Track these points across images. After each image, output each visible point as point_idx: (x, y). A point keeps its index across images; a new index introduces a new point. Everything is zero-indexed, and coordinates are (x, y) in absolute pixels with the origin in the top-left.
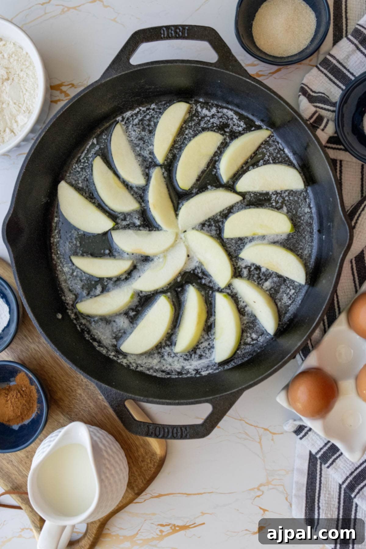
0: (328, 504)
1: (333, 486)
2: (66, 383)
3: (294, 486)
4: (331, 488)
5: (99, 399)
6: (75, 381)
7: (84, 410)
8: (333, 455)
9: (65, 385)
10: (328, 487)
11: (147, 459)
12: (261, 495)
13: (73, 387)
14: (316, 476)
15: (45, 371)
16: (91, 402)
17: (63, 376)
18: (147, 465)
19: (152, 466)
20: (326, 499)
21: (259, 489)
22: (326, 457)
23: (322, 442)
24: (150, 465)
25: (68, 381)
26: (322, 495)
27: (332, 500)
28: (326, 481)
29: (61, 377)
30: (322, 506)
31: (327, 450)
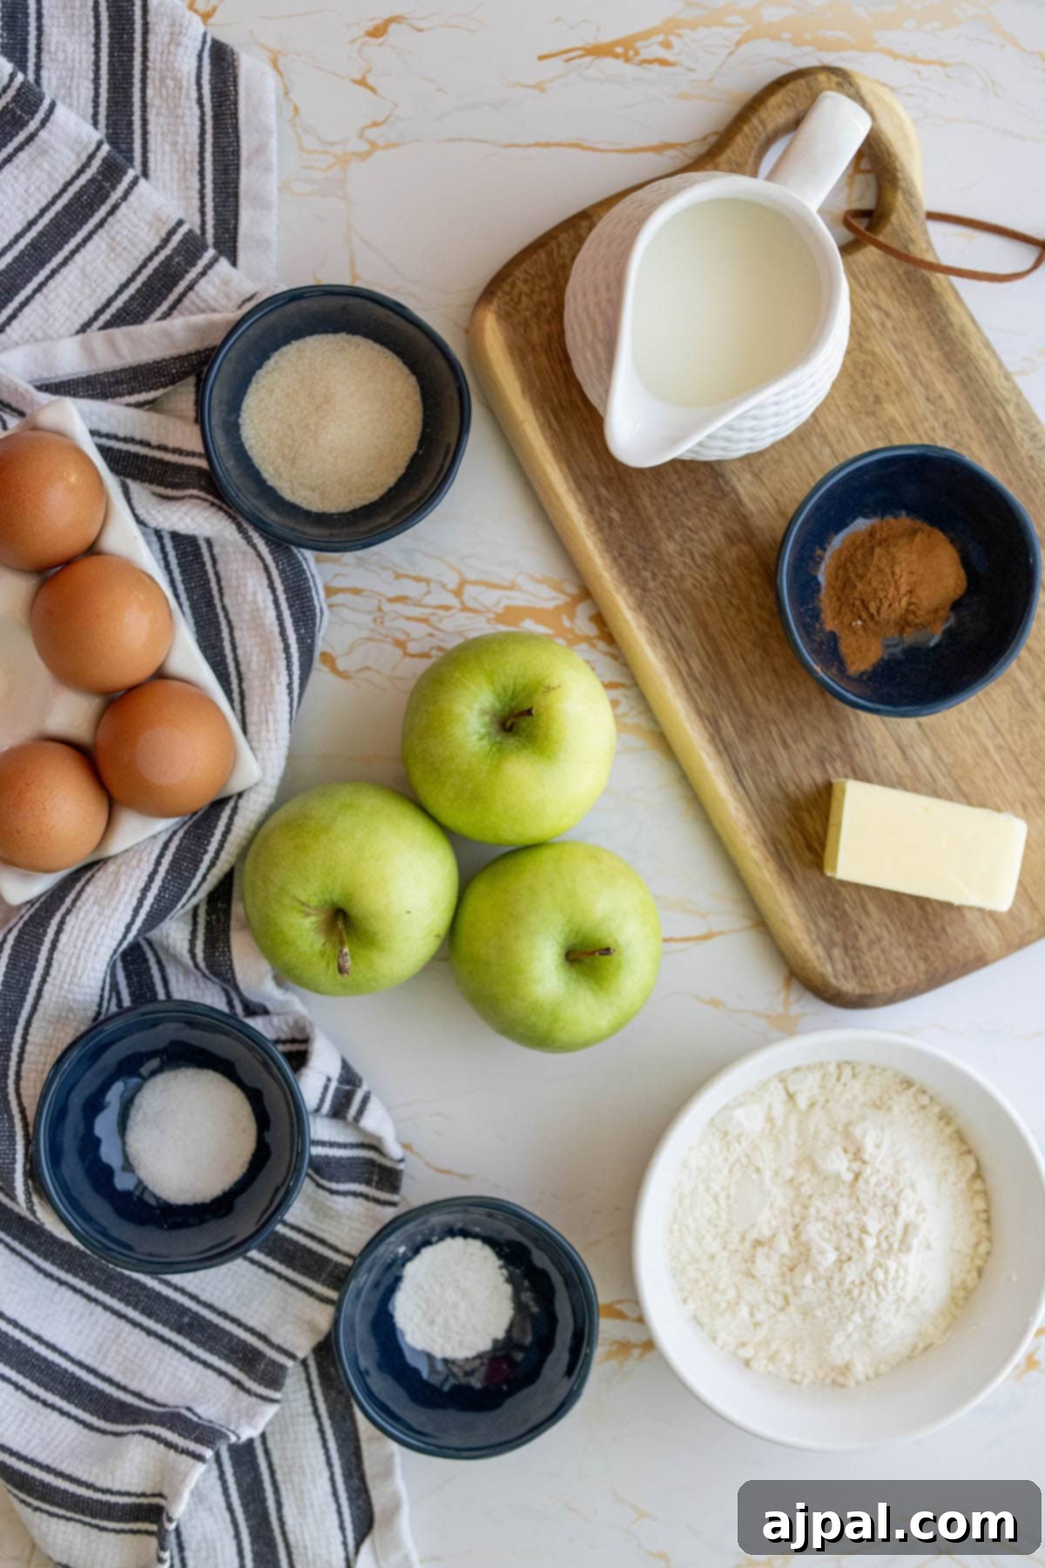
0: (175, 116)
1: (167, 166)
2: (704, 583)
3: (275, 160)
4: (172, 161)
5: (619, 511)
6: (675, 579)
7: (672, 491)
8: (169, 258)
9: (710, 575)
10: (179, 162)
11: (527, 309)
12: (368, 127)
13: (685, 563)
14: (215, 191)
15: (756, 629)
16: (645, 509)
17: (708, 603)
18: (533, 291)
19: (518, 283)
20: (181, 130)
21: (373, 145)
22: (187, 251)
23: (202, 293)
24: (525, 288)
25: (695, 586)
26: (195, 139)
27: (165, 129)
28: (186, 180)
29: (713, 603)
30: (191, 109)
31: (187, 272)
